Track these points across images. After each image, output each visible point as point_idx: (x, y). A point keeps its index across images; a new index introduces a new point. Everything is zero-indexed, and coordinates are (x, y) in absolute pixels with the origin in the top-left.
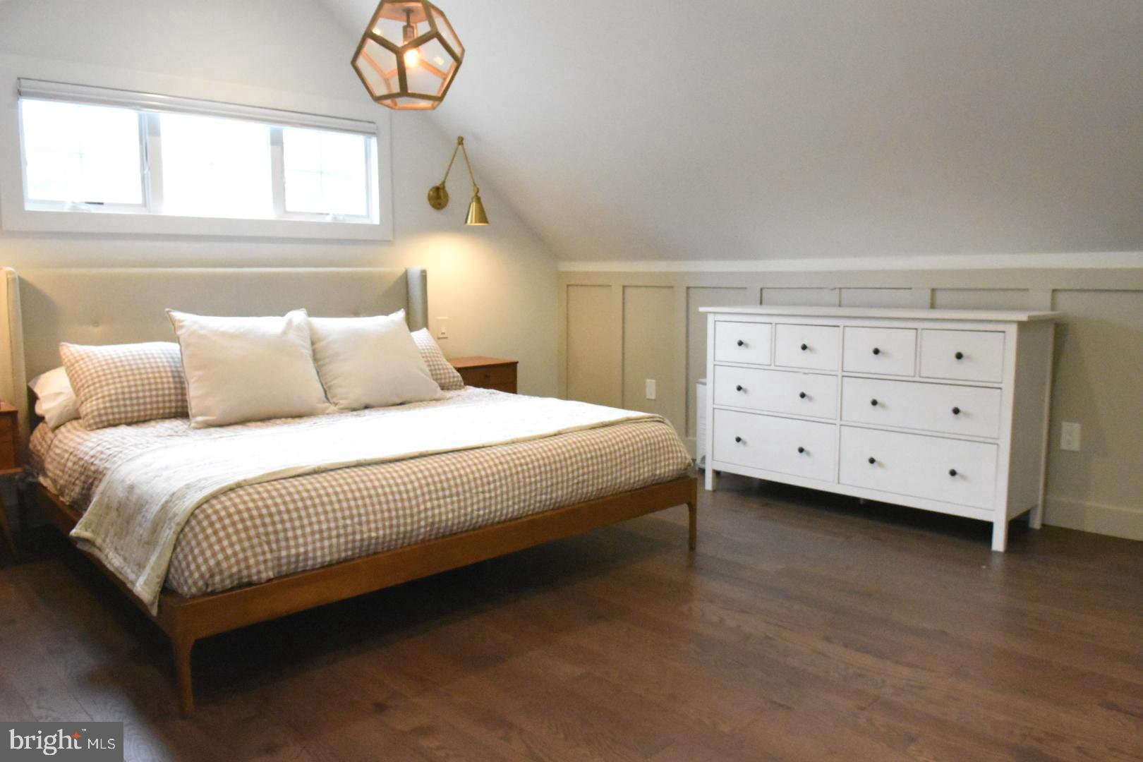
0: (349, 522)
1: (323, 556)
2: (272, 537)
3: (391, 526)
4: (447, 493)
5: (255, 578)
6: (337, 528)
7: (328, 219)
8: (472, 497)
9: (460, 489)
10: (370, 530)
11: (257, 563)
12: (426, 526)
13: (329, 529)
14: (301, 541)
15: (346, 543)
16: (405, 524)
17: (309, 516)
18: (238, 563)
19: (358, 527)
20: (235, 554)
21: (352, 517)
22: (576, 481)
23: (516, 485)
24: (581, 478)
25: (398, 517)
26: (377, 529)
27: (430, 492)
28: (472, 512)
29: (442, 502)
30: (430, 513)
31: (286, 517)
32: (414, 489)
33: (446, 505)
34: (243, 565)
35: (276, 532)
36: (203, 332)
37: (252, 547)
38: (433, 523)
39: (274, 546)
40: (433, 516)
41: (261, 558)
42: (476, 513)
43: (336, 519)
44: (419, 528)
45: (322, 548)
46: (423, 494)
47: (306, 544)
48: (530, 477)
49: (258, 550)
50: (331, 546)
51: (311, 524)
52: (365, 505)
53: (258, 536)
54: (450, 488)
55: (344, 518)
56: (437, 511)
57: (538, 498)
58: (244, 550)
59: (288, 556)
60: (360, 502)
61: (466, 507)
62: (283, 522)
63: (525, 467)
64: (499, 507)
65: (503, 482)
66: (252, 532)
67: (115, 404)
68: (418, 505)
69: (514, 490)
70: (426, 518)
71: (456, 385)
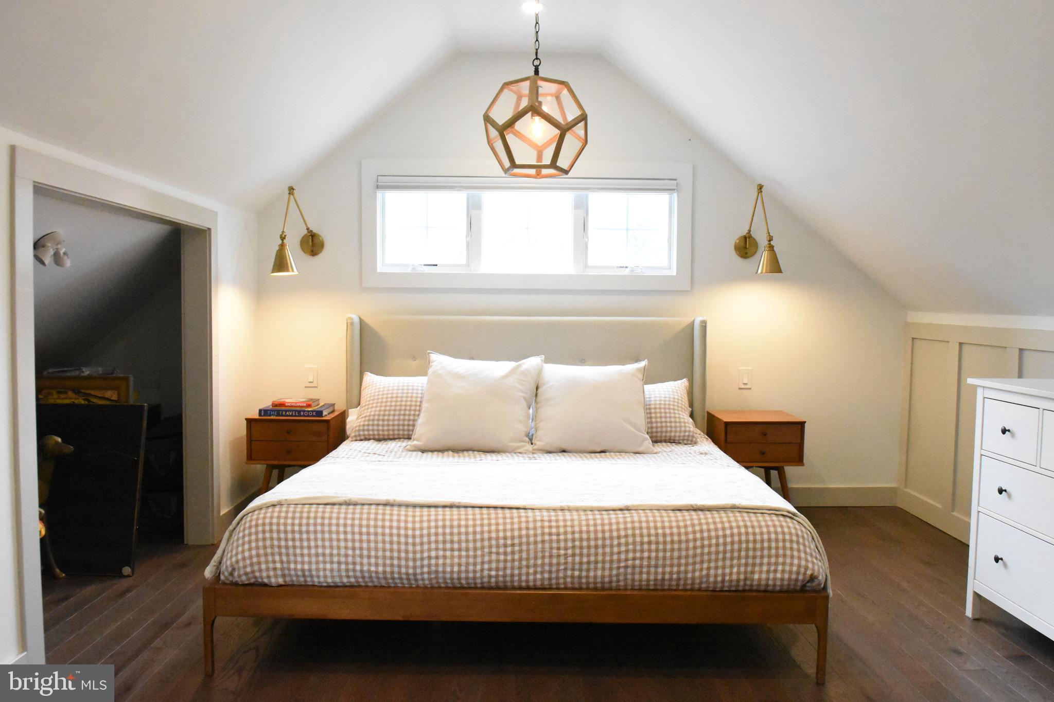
0: (350, 552)
1: (325, 577)
2: (284, 551)
3: (392, 565)
4: (456, 546)
5: (266, 581)
6: (339, 555)
7: (626, 272)
8: (483, 556)
9: (471, 545)
10: (370, 564)
11: (268, 569)
12: (429, 573)
13: (331, 555)
14: (306, 559)
15: (347, 570)
16: (407, 567)
17: (316, 539)
18: (252, 565)
19: (358, 560)
20: (251, 557)
21: (354, 549)
22: (622, 564)
23: (540, 555)
24: (630, 563)
25: (399, 558)
26: (377, 565)
27: (437, 542)
28: (482, 570)
29: (448, 553)
30: (433, 562)
31: (297, 536)
32: (422, 536)
33: (452, 557)
34: (256, 568)
35: (287, 547)
36: (440, 372)
37: (266, 555)
38: (437, 572)
39: (284, 558)
40: (437, 565)
41: (271, 565)
42: (486, 573)
43: (339, 548)
44: (422, 573)
45: (325, 570)
46: (429, 543)
47: (310, 563)
48: (559, 549)
49: (270, 558)
50: (332, 570)
51: (317, 547)
52: (369, 541)
53: (272, 547)
54: (460, 542)
55: (346, 548)
56: (441, 561)
57: (569, 573)
58: (258, 556)
59: (296, 570)
60: (365, 537)
61: (475, 564)
62: (293, 540)
63: (554, 537)
64: (516, 572)
65: (524, 548)
66: (268, 543)
67: (371, 423)
68: (422, 552)
69: (536, 558)
70: (429, 566)
71: (674, 440)
